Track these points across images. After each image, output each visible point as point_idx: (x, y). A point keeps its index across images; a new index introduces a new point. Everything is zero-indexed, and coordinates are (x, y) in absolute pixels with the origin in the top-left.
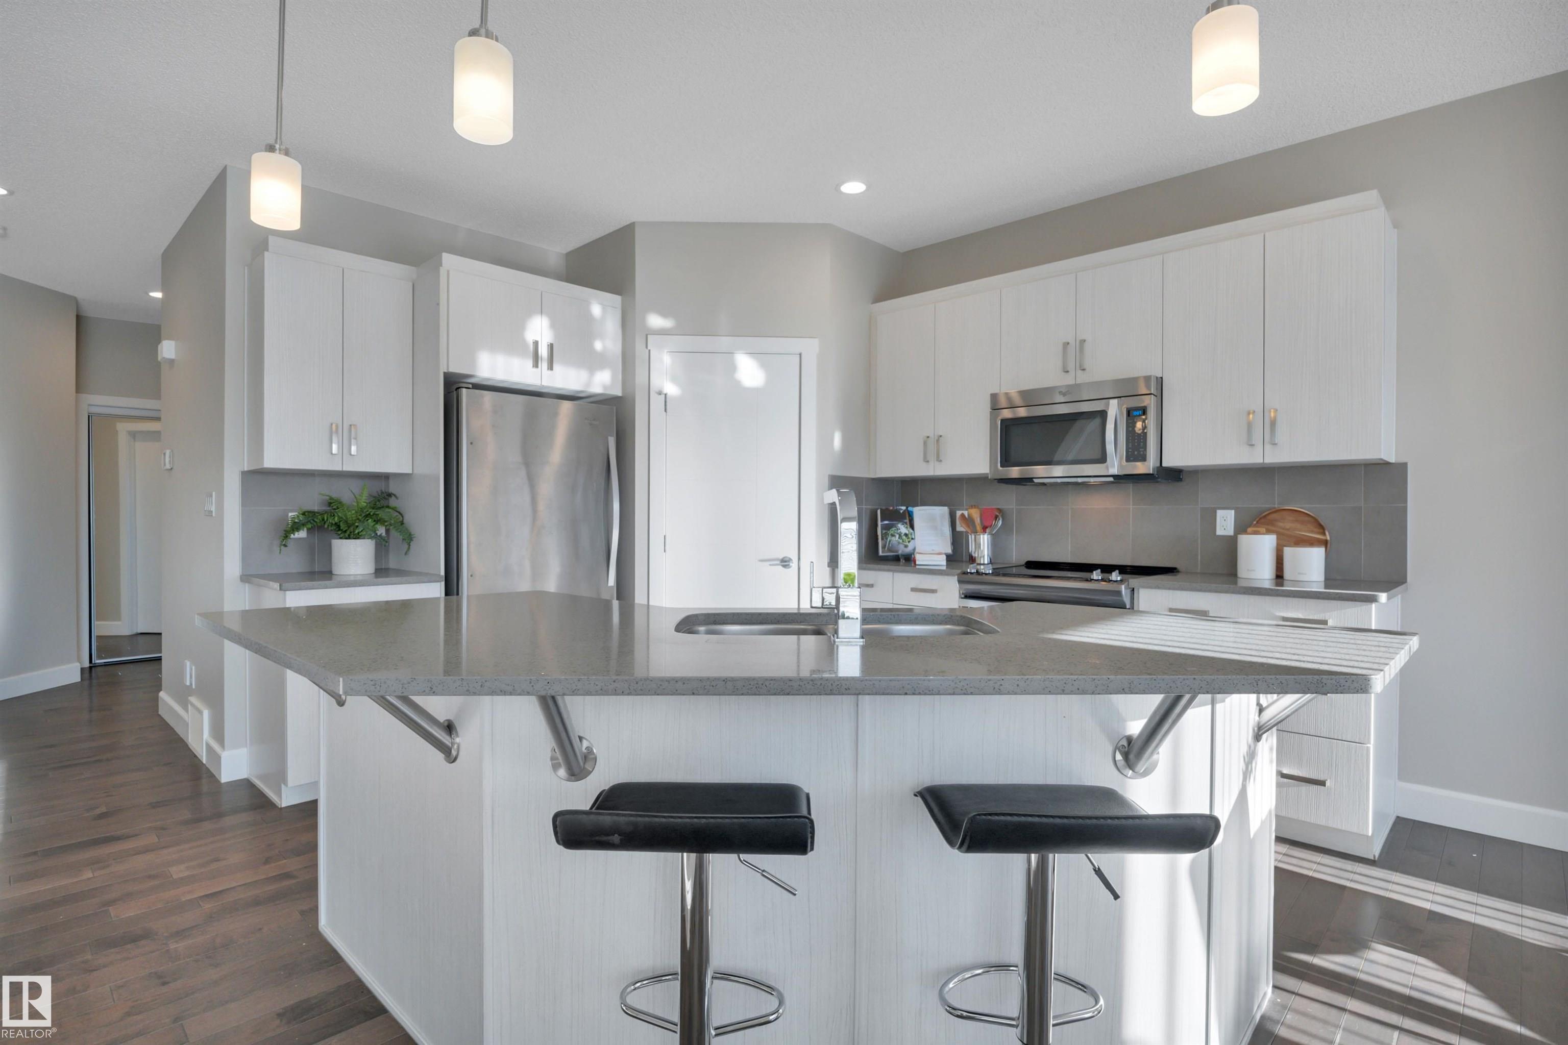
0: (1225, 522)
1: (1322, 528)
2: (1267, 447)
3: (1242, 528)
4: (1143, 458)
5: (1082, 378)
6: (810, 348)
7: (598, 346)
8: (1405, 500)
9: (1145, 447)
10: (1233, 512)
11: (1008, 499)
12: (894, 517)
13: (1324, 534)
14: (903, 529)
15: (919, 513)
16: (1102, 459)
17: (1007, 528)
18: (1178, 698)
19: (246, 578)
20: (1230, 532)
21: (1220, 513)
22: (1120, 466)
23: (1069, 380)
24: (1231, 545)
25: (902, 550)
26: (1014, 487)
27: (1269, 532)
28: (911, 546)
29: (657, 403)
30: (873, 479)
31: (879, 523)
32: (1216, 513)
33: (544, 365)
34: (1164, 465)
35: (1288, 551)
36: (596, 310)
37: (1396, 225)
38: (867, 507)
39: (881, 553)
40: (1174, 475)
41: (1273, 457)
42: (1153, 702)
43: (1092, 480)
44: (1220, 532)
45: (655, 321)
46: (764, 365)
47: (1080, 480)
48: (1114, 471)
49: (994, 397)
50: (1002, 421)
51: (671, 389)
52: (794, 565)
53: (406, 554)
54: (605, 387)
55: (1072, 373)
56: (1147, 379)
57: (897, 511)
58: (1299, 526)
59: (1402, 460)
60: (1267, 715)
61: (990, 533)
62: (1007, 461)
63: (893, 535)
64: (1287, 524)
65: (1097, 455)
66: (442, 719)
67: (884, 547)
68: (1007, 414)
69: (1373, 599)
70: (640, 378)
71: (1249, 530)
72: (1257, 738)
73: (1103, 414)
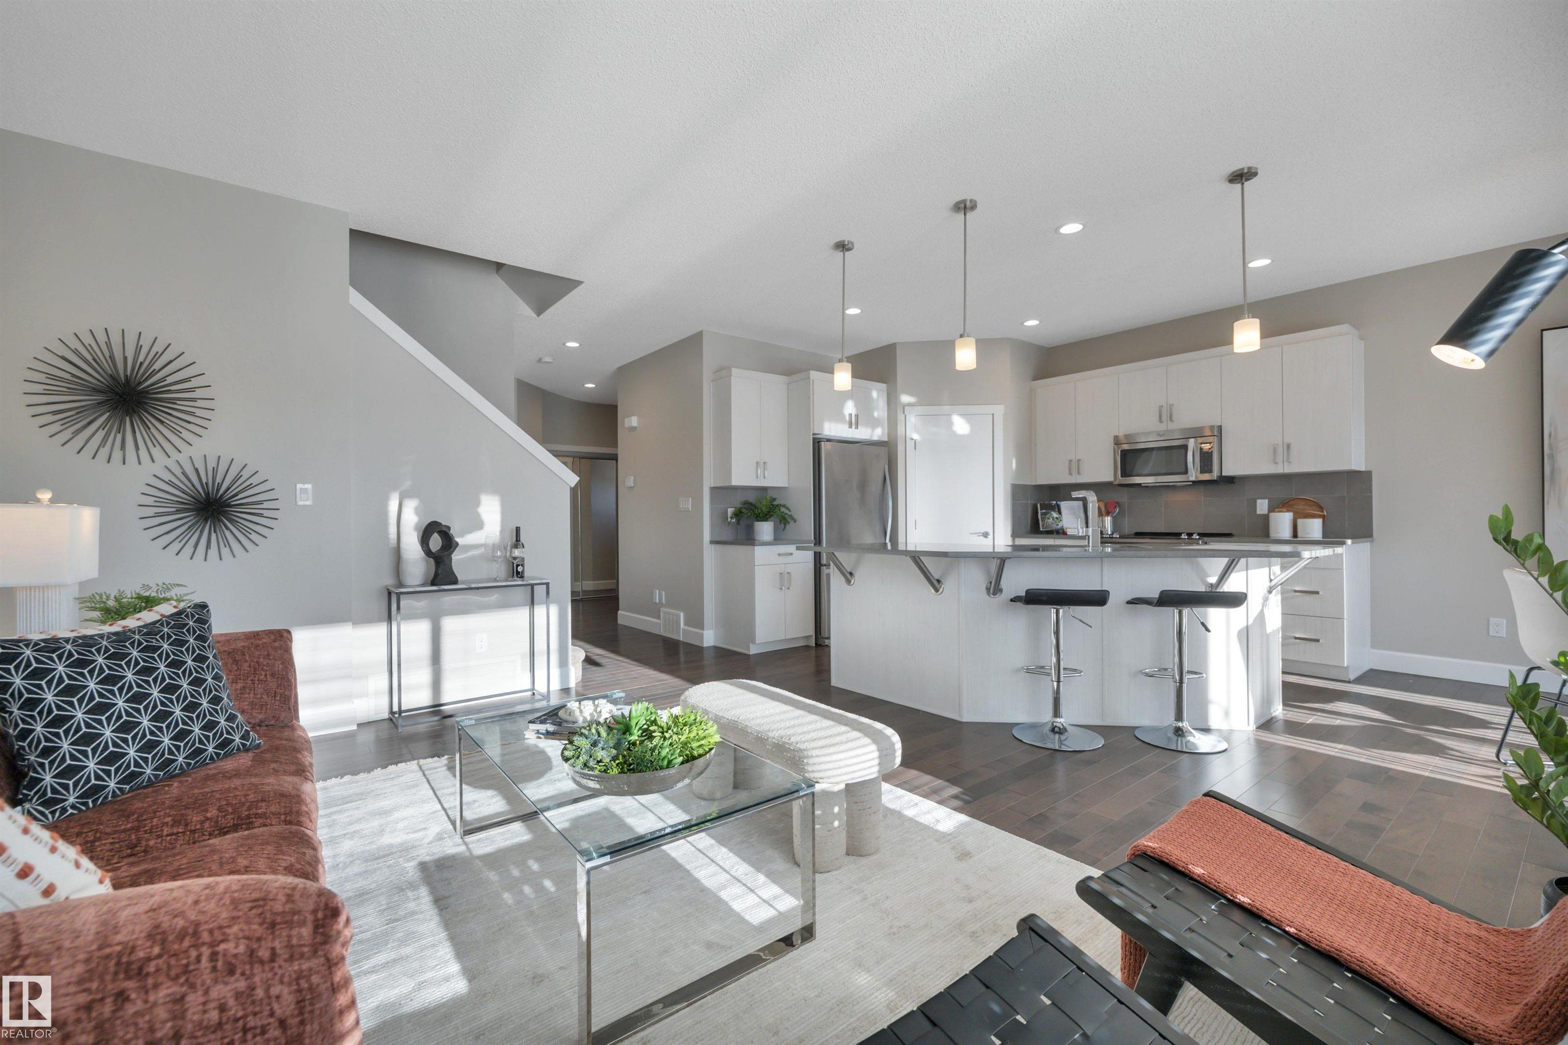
0: (1262, 506)
1: (1321, 508)
2: (1286, 464)
3: (1272, 509)
4: (1210, 471)
5: (1172, 426)
6: (999, 410)
7: (876, 414)
8: (1371, 492)
9: (1211, 465)
10: (1267, 500)
11: (1123, 497)
12: (1049, 508)
13: (1323, 512)
14: (1055, 515)
15: (1064, 505)
16: (1186, 472)
17: (1122, 513)
18: (1234, 560)
19: (712, 542)
20: (1265, 511)
21: (1259, 501)
22: (1196, 477)
23: (1162, 427)
24: (1266, 519)
25: (1054, 527)
26: (1126, 489)
27: (1288, 511)
28: (1060, 526)
29: (910, 445)
30: (1034, 486)
31: (1039, 512)
32: (1255, 502)
33: (854, 427)
34: (1223, 474)
35: (1300, 521)
36: (875, 394)
37: (1362, 338)
38: (1030, 502)
39: (1041, 529)
40: (1231, 480)
41: (1288, 469)
42: (1223, 562)
43: (1179, 484)
44: (1259, 512)
45: (905, 399)
46: (969, 421)
47: (1171, 484)
48: (1193, 478)
49: (1116, 438)
50: (1122, 451)
51: (916, 436)
52: (990, 537)
53: (784, 529)
54: (879, 437)
55: (1165, 423)
56: (1212, 428)
57: (1051, 505)
58: (1307, 507)
59: (1369, 469)
60: (1273, 583)
61: (1112, 516)
62: (1125, 474)
63: (1048, 519)
64: (1301, 507)
65: (1183, 470)
66: (936, 578)
67: (1043, 526)
68: (1126, 447)
69: (1343, 543)
70: (900, 431)
71: (1276, 510)
72: (1270, 592)
73: (1185, 447)
